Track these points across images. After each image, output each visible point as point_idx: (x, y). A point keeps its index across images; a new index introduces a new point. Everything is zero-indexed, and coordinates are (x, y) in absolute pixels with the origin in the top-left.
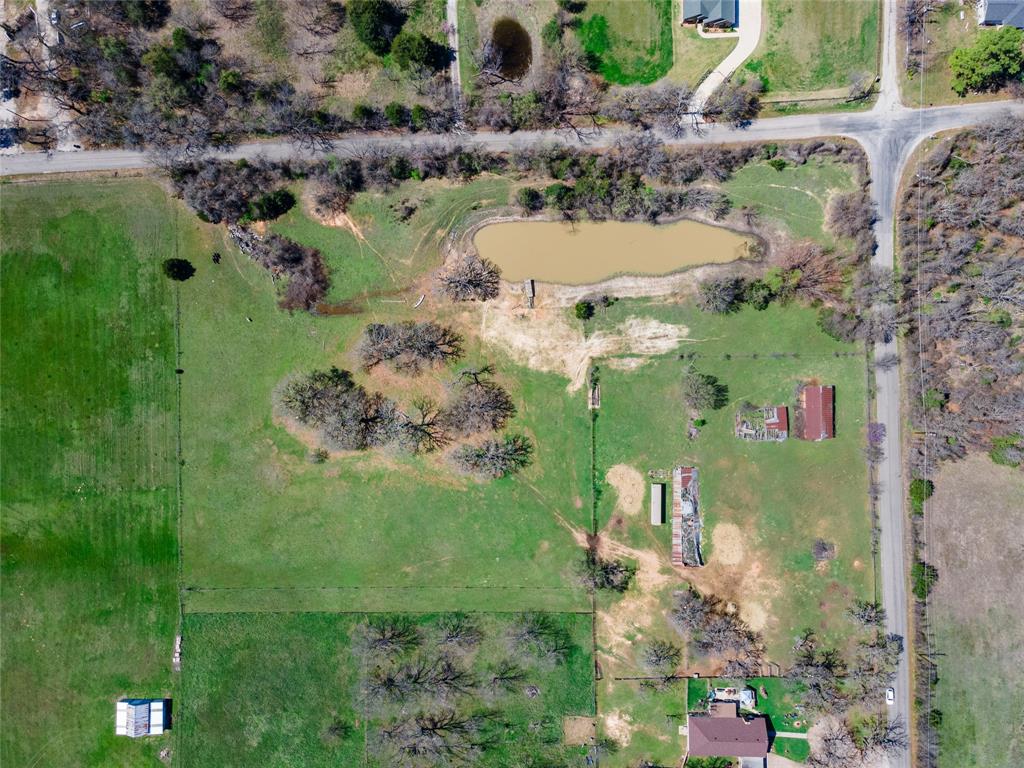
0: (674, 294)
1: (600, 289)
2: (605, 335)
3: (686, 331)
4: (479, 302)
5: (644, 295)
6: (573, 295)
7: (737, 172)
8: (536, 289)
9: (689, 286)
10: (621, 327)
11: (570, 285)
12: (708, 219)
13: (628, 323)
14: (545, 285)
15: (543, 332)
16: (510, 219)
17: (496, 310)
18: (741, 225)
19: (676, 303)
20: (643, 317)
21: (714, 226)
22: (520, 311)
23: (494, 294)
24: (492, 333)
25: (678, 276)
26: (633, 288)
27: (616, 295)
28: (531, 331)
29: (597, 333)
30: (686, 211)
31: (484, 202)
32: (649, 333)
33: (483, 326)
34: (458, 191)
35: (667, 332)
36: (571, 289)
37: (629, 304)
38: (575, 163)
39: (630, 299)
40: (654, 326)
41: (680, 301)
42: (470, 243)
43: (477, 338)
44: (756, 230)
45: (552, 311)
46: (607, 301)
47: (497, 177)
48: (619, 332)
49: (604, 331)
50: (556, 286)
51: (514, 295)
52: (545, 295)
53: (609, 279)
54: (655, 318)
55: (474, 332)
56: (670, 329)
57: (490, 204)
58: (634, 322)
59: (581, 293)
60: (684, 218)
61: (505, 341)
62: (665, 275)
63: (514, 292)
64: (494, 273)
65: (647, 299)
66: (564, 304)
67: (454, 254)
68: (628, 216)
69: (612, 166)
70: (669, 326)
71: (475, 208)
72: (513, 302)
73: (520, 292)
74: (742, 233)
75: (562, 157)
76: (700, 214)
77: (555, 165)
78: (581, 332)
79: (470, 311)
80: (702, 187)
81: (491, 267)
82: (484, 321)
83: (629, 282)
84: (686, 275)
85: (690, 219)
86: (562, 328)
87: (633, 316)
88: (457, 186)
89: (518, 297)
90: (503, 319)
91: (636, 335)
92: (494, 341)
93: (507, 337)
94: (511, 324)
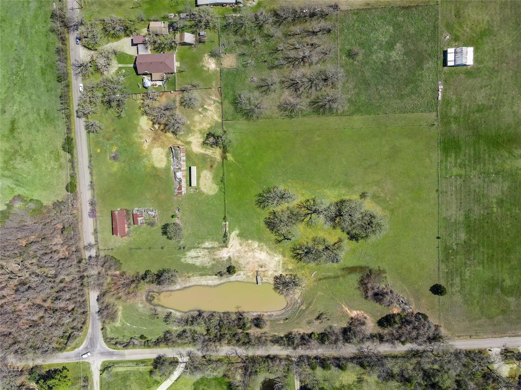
0: (189, 277)
1: (224, 279)
2: (221, 258)
3: (183, 260)
4: (284, 274)
5: (204, 277)
6: (237, 277)
7: (162, 335)
8: (255, 280)
9: (182, 281)
10: (213, 262)
11: (239, 281)
12: (175, 312)
13: (210, 264)
14: (251, 281)
15: (251, 260)
16: (269, 313)
17: (275, 270)
18: (159, 309)
19: (188, 273)
20: (203, 267)
21: (171, 309)
22: (263, 269)
23: (276, 278)
24: (277, 259)
25: (188, 285)
26: (209, 280)
27: (216, 277)
28: (257, 260)
29: (225, 259)
30: (185, 316)
31: (282, 322)
32: (200, 259)
33: (281, 262)
34: (295, 328)
35: (191, 260)
36: (239, 279)
37: (210, 272)
38: (238, 341)
39: (209, 275)
40: (198, 263)
41: (186, 274)
42: (289, 302)
43: (284, 256)
44: (152, 307)
45: (248, 269)
46: (220, 274)
47: (276, 334)
48: (214, 260)
49: (221, 260)
50: (246, 281)
51: (266, 277)
52: (251, 277)
53: (220, 284)
54: (197, 266)
55: (286, 259)
56: (190, 261)
57: (279, 321)
58: (207, 265)
59: (233, 278)
60: (186, 312)
61: (270, 255)
62: (194, 285)
63: (266, 278)
64: (276, 288)
65: (201, 275)
66: (242, 273)
67: (296, 297)
68: (212, 315)
69: (220, 340)
70: (190, 262)
71: (287, 319)
72: (266, 273)
73: (264, 278)
74: (159, 305)
75: (244, 344)
76: (178, 314)
77: (247, 340)
78: (232, 259)
79: (288, 269)
80: (178, 328)
81: (278, 291)
82: (281, 264)
83: (210, 283)
84: (184, 286)
85: (183, 312)
86: (242, 261)
87: (208, 267)
88: (296, 330)
89: (264, 276)
90: (272, 266)
91: (206, 258)
92: (276, 255)
93: (269, 257)
94: (267, 263)
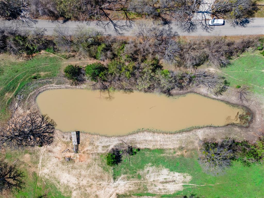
0: (181, 148)
1: (128, 139)
2: (128, 178)
3: (189, 178)
4: (37, 148)
5: (159, 147)
6: (108, 144)
8: (82, 138)
9: (192, 142)
10: (141, 172)
11: (106, 136)
12: (209, 93)
13: (146, 170)
14: (88, 136)
15: (83, 173)
16: (63, 86)
17: (50, 154)
18: (234, 99)
19: (182, 155)
20: (158, 166)
21: (214, 99)
22: (68, 155)
23: (50, 141)
24: (46, 171)
25: (185, 134)
26: (151, 141)
27: (138, 146)
28: (74, 172)
29: (123, 176)
30: (193, 86)
31: (42, 74)
32: (161, 178)
33: (40, 165)
34: (21, 65)
35: (175, 179)
36: (106, 139)
37: (148, 154)
38: (108, 48)
39: (149, 149)
40: (165, 173)
41: (185, 154)
42: (33, 103)
43: (34, 174)
44: (245, 103)
45: (91, 156)
46: (131, 151)
47: (52, 55)
48: (139, 177)
49: (128, 175)
50: (96, 136)
51: (64, 142)
52: (87, 143)
53: (133, 133)
54: (166, 167)
55: (33, 169)
56: (177, 176)
57: (46, 75)
58: (151, 169)
59: (113, 143)
60: (191, 92)
61: (55, 178)
62: (175, 133)
63: (64, 140)
64: (51, 126)
65: (161, 151)
66: (100, 150)
67: (20, 111)
68: (150, 89)
69: (136, 52)
70: (177, 174)
71: (35, 78)
72: (63, 147)
73: (69, 140)
74: (234, 105)
75: (97, 43)
76: (203, 90)
77: (92, 48)
78: (111, 174)
79: (30, 154)
80: (206, 70)
81: (49, 121)
82: (40, 161)
83: (149, 137)
84: (190, 134)
85: (196, 93)
86: (97, 170)
87: (150, 164)
88: (21, 60)
89: (67, 144)
90: (54, 160)
91: (152, 180)
92: (47, 177)
93: (57, 175)
94: (60, 165)
